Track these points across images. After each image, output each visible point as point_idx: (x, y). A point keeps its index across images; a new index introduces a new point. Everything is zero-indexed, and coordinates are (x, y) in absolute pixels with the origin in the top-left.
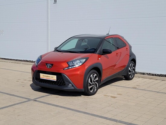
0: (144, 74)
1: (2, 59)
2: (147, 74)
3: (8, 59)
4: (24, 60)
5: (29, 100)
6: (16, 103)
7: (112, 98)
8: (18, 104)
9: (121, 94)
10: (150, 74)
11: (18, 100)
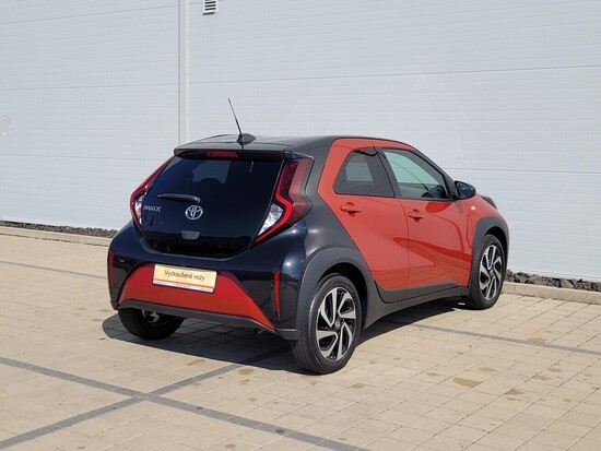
0: (558, 282)
1: (8, 224)
2: (571, 281)
3: (28, 226)
4: (91, 230)
5: (135, 397)
6: (83, 412)
7: (464, 388)
8: (92, 415)
9: (492, 370)
10: (580, 284)
11: (89, 399)
